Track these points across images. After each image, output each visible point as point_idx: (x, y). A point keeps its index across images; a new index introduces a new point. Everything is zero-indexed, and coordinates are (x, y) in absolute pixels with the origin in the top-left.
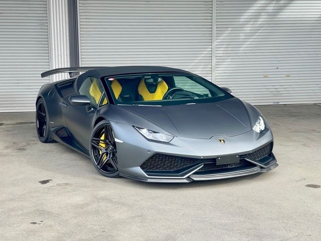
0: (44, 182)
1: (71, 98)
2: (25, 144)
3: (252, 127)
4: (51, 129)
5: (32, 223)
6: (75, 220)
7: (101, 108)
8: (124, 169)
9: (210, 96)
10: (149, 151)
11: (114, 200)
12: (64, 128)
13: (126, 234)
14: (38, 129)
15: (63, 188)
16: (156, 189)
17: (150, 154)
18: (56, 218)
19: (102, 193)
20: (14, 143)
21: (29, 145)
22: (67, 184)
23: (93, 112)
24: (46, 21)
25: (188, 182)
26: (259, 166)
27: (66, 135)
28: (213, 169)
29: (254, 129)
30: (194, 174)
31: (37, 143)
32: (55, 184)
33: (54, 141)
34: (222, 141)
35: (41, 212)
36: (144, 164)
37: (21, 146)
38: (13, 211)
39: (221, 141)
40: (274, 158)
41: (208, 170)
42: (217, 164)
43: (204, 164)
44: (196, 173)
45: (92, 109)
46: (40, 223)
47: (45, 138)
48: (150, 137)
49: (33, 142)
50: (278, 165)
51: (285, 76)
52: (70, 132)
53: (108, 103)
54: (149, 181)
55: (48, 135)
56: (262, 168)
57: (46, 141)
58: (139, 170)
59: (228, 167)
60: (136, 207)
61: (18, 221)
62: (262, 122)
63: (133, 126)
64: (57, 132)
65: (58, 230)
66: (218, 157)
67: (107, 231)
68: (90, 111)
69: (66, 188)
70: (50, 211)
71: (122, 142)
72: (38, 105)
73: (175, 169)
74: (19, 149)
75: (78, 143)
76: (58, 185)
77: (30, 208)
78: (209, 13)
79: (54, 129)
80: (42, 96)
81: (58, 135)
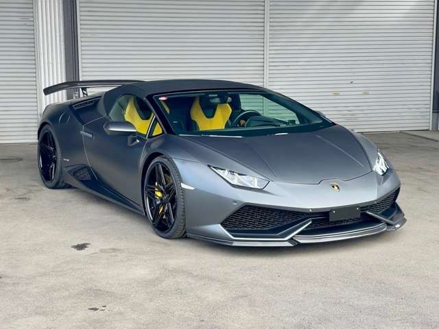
0: (81, 247)
1: (107, 125)
2: (25, 191)
3: (371, 168)
4: (64, 169)
5: (92, 309)
6: (152, 304)
7: (152, 139)
8: (196, 228)
9: (297, 122)
10: (235, 202)
11: (195, 274)
12: (86, 167)
13: (236, 324)
14: (42, 169)
15: (112, 256)
16: (247, 255)
17: (236, 206)
18: (123, 301)
19: (173, 263)
20: (8, 190)
21: (30, 192)
22: (114, 250)
23: (139, 145)
24: (31, 15)
25: (292, 245)
26: (385, 221)
27: (88, 177)
28: (323, 227)
29: (374, 169)
30: (299, 234)
31: (42, 190)
32: (97, 250)
33: (68, 187)
34: (336, 188)
35: (98, 293)
36: (226, 220)
37: (20, 193)
38: (55, 291)
39: (333, 187)
40: (399, 210)
41: (316, 228)
42: (331, 220)
43: (313, 220)
44: (301, 233)
45: (138, 141)
46: (104, 308)
47: (55, 181)
48: (235, 182)
49: (35, 188)
50: (406, 220)
51: (361, 93)
52: (96, 173)
53: (163, 132)
54: (235, 244)
55: (60, 178)
56: (388, 224)
57: (55, 187)
58: (218, 229)
59: (343, 224)
60: (233, 283)
61: (69, 305)
62: (382, 160)
63: (209, 166)
64: (74, 173)
65: (134, 319)
66: (332, 209)
67: (206, 319)
68: (134, 144)
69: (116, 256)
70: (108, 289)
71: (193, 188)
72: (41, 135)
73: (271, 227)
74: (19, 198)
75: (110, 188)
76: (102, 251)
77: (78, 285)
78: (261, 6)
79: (70, 169)
80: (48, 121)
81: (77, 178)
